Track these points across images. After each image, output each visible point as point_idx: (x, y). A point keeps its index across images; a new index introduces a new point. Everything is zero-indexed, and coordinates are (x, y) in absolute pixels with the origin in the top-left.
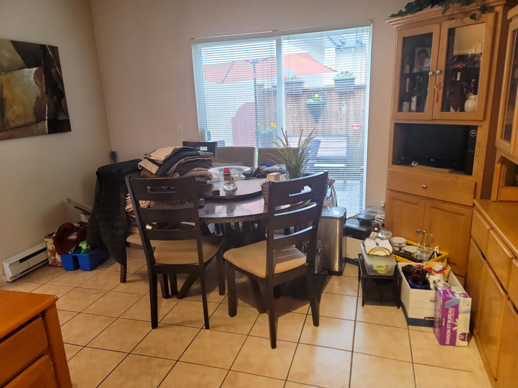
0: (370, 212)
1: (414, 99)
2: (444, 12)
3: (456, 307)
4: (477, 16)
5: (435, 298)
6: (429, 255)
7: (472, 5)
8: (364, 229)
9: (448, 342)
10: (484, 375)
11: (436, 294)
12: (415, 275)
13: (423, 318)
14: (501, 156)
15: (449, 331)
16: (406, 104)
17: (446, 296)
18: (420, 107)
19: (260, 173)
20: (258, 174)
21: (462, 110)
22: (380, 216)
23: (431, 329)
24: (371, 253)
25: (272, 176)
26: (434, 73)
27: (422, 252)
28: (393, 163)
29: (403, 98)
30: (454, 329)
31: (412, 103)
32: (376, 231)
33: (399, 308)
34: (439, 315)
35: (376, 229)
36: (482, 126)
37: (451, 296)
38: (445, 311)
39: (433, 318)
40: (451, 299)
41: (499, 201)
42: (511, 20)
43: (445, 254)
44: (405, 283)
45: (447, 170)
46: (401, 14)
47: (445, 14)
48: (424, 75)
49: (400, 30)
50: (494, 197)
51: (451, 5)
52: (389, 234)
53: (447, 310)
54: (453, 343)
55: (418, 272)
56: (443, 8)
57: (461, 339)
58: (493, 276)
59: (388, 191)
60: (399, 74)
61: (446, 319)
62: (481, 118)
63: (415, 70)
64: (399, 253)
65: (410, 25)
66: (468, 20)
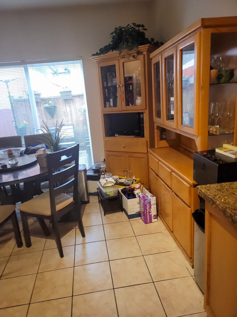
0: (97, 165)
1: (111, 100)
2: (120, 53)
3: (150, 203)
4: (136, 56)
5: (140, 201)
6: (132, 181)
7: (133, 50)
8: (97, 175)
9: (148, 222)
10: (167, 232)
11: (140, 199)
12: (128, 192)
13: (135, 213)
14: (157, 126)
15: (148, 216)
16: (107, 103)
17: (144, 198)
18: (115, 105)
19: (28, 151)
20: (28, 152)
21: (135, 105)
22: (103, 166)
23: (140, 218)
24: (104, 186)
25: (41, 150)
26: (119, 86)
27: (128, 180)
28: (106, 136)
29: (106, 100)
30: (150, 214)
31: (110, 102)
32: (103, 175)
33: (122, 212)
34: (142, 210)
35: (103, 173)
36: (145, 112)
37: (147, 198)
38: (145, 206)
39: (140, 212)
40: (147, 199)
41: (159, 148)
42: (152, 59)
43: (138, 179)
44: (124, 197)
45: (133, 136)
46: (97, 54)
47: (121, 55)
48: (115, 87)
49: (99, 62)
50: (156, 147)
51: (122, 50)
52: (110, 175)
53: (146, 205)
54: (151, 222)
55: (130, 190)
56: (119, 52)
57: (154, 218)
58: (163, 183)
59: (106, 152)
60: (101, 87)
61: (146, 210)
62: (145, 108)
63: (109, 85)
64: (117, 184)
65: (103, 60)
66: (131, 58)
